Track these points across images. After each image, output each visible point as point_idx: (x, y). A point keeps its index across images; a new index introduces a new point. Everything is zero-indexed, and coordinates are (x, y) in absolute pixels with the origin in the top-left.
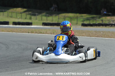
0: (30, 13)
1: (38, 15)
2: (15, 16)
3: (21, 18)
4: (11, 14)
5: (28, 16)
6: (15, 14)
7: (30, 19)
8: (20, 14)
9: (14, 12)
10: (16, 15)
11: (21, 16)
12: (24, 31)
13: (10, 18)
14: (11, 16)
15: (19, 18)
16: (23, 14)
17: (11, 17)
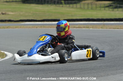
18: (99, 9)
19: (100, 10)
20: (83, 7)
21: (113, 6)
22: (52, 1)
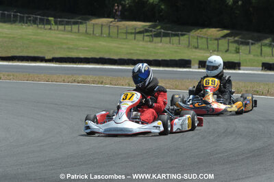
0: (236, 39)
1: (252, 44)
2: (205, 46)
3: (218, 51)
4: (195, 40)
5: (233, 47)
6: (204, 40)
7: (237, 51)
8: (216, 42)
9: (202, 38)
11: (218, 45)
13: (194, 50)
14: (196, 45)
16: (220, 41)
17: (197, 48)
18: (124, 36)
19: (126, 38)
20: (92, 32)
21: (151, 31)
22: (30, 17)
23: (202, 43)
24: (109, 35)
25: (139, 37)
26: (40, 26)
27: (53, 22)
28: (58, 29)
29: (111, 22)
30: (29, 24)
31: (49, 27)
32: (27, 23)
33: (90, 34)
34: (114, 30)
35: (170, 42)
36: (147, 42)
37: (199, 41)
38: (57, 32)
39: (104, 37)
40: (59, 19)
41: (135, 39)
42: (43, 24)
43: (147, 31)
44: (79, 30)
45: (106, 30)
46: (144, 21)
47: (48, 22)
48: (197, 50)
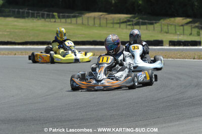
3: (184, 34)
4: (166, 27)
6: (173, 27)
7: (198, 34)
8: (182, 27)
9: (171, 25)
10: (175, 30)
11: (184, 30)
12: (187, 56)
13: (165, 34)
14: (167, 30)
15: (180, 35)
16: (186, 27)
17: (167, 33)
18: (112, 25)
19: (113, 27)
20: (86, 23)
21: (132, 21)
22: (39, 13)
23: (171, 29)
24: (100, 25)
25: (123, 25)
26: (47, 20)
27: (56, 17)
28: (61, 22)
29: (101, 15)
30: (38, 18)
31: (54, 20)
32: (37, 18)
33: (86, 25)
34: (103, 22)
35: (147, 29)
36: (129, 29)
37: (169, 27)
38: (60, 24)
39: (96, 27)
40: (61, 14)
41: (120, 27)
42: (50, 18)
43: (129, 21)
44: (77, 22)
45: (97, 21)
46: (127, 13)
47: (53, 17)
48: (168, 34)
